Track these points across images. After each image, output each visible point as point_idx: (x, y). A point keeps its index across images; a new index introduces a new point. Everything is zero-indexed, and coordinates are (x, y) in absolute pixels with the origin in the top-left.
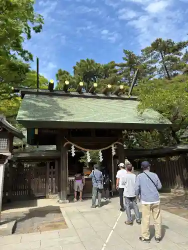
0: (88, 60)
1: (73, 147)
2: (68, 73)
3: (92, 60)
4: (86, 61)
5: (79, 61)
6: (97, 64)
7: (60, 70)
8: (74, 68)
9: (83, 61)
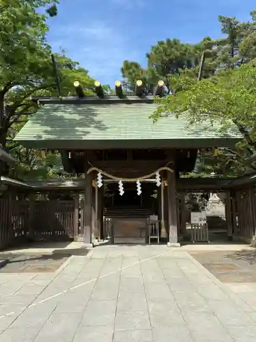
0: (169, 41)
1: (99, 175)
2: (137, 66)
3: (175, 40)
4: (165, 42)
5: (156, 44)
6: (183, 45)
7: (126, 63)
8: (148, 56)
9: (161, 43)
